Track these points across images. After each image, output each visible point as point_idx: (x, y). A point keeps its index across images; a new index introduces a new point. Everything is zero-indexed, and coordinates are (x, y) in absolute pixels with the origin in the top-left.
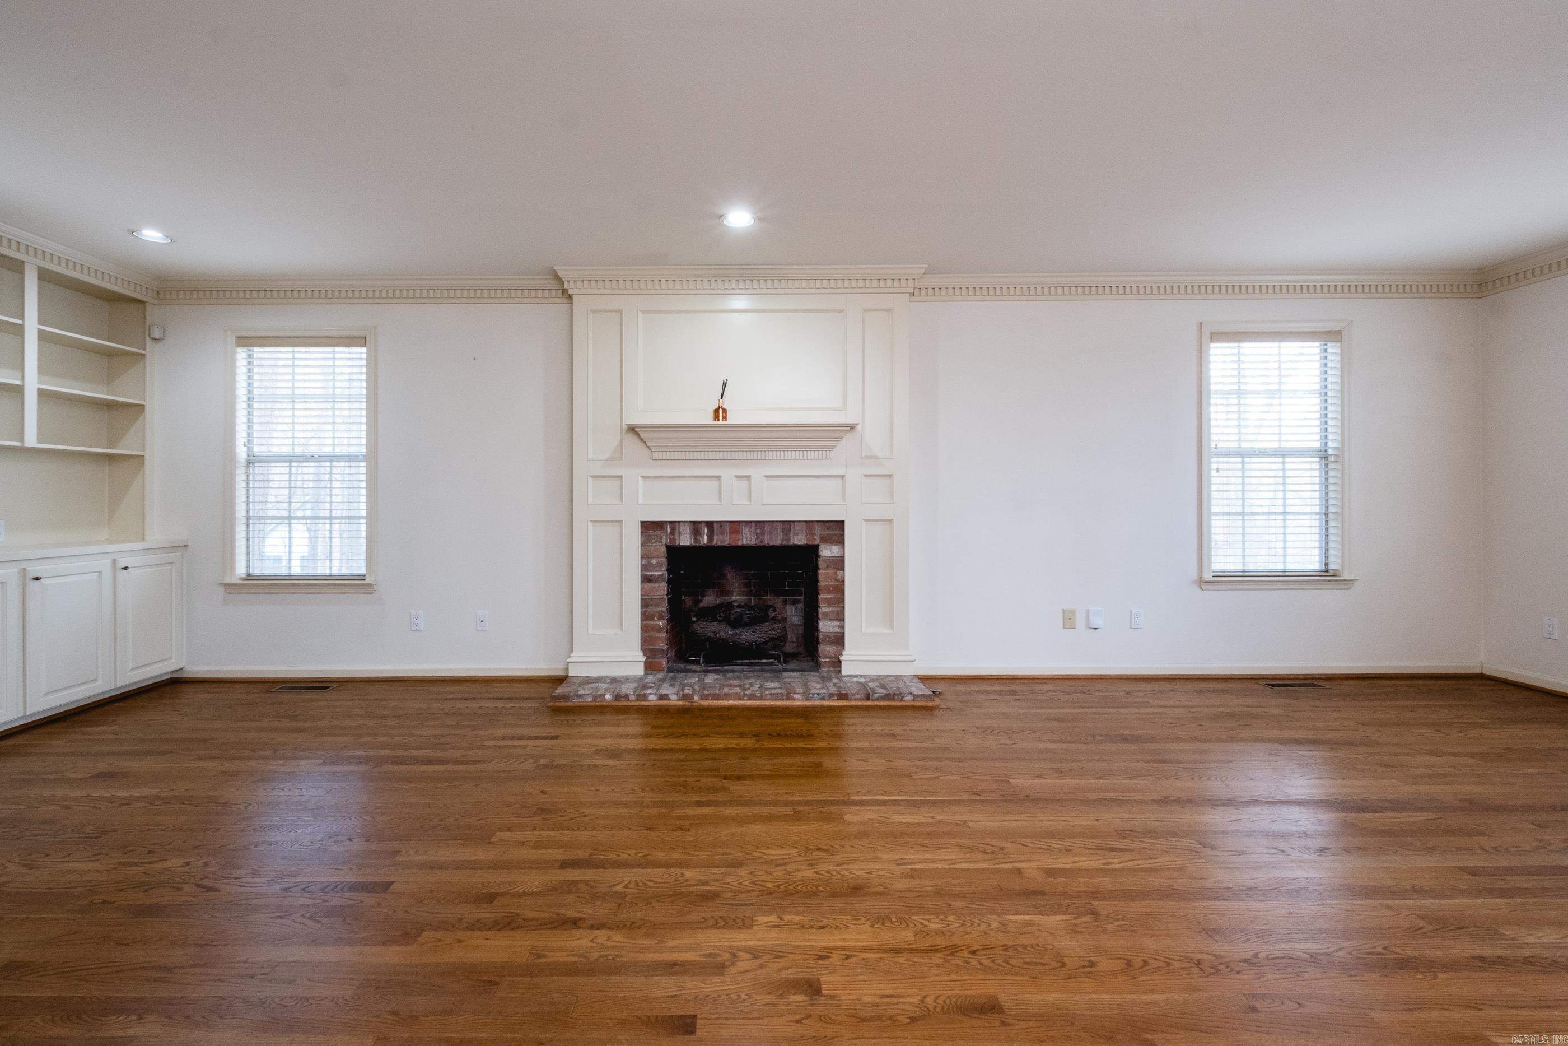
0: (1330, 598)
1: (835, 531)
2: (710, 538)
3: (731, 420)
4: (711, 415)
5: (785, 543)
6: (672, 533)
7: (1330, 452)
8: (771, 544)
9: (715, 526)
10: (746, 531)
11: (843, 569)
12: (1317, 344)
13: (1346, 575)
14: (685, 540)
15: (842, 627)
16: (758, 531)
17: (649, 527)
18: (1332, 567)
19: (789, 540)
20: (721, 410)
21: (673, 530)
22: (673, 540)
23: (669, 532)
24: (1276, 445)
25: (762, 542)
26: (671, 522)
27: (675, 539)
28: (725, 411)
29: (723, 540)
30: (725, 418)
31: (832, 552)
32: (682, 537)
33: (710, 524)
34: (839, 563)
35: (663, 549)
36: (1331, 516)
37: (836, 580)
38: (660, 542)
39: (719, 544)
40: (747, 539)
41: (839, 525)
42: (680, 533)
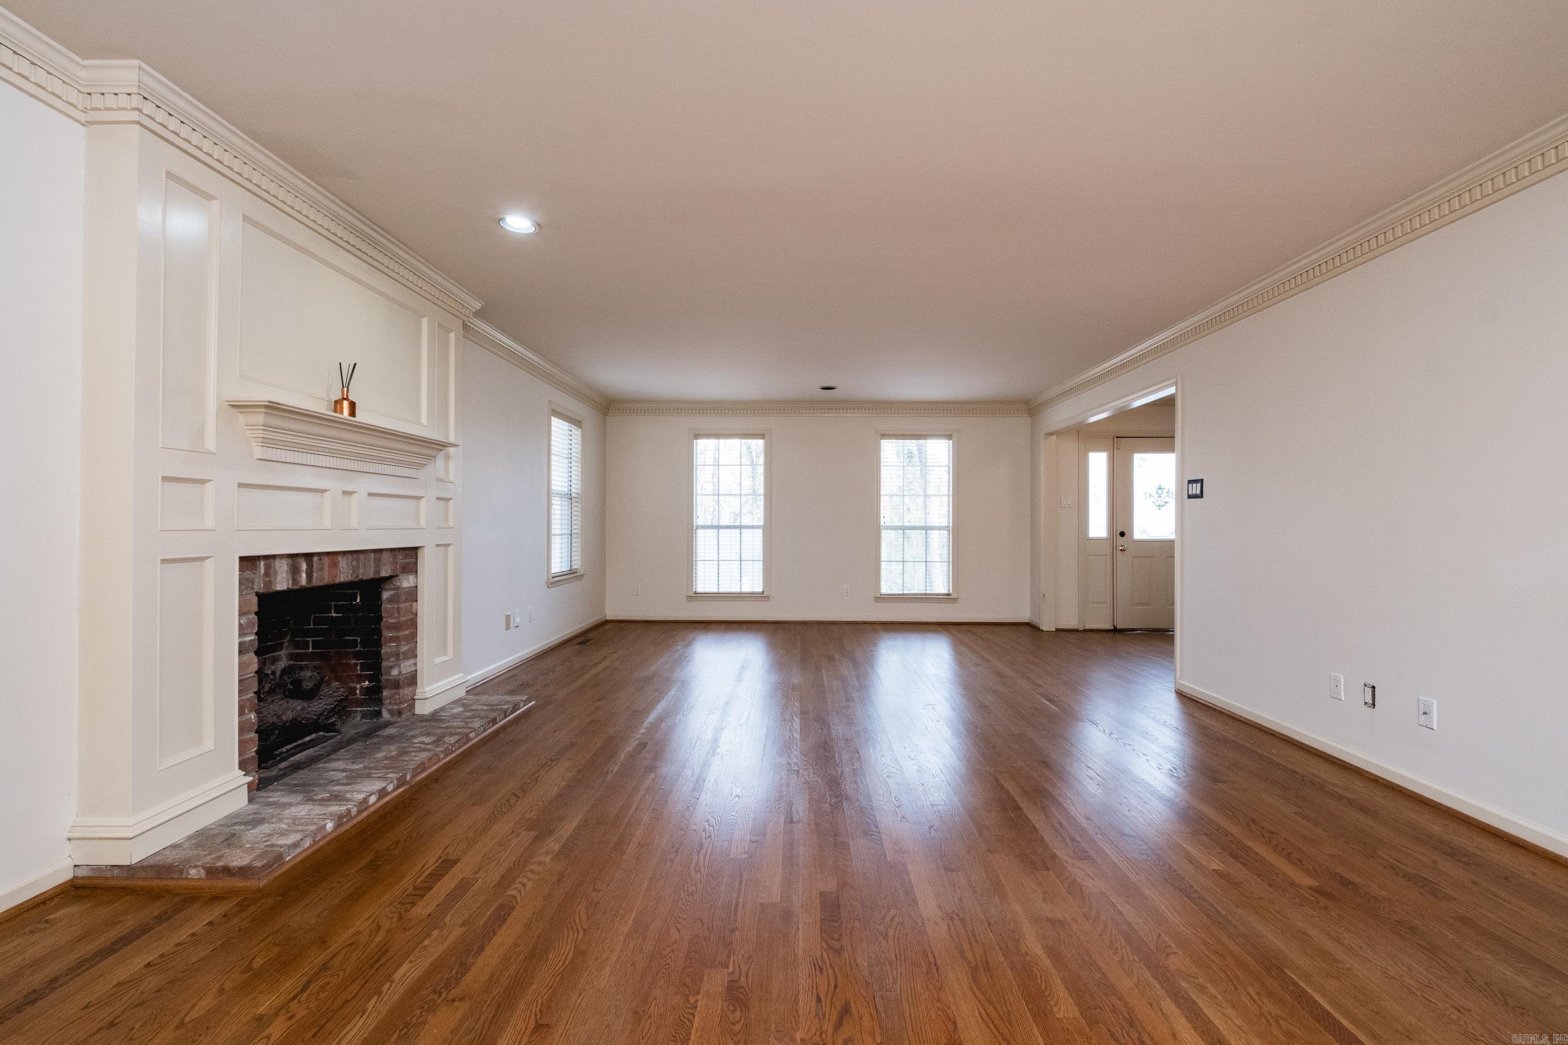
0: (575, 586)
1: (410, 557)
2: (309, 576)
3: (361, 417)
4: (333, 405)
6: (267, 574)
7: (573, 495)
8: (365, 578)
9: (313, 559)
10: (343, 563)
11: (416, 601)
12: (569, 426)
13: (581, 572)
14: (282, 583)
15: (415, 664)
16: (354, 563)
17: (248, 562)
18: (574, 567)
20: (345, 403)
21: (268, 568)
22: (268, 584)
23: (262, 571)
25: (357, 576)
26: (266, 557)
27: (270, 582)
28: (353, 405)
29: (322, 577)
30: (353, 413)
31: (410, 583)
32: (279, 579)
33: (308, 556)
34: (412, 595)
35: (255, 600)
36: (573, 536)
37: (412, 613)
38: (252, 588)
39: (319, 584)
40: (344, 573)
41: (413, 552)
42: (276, 573)
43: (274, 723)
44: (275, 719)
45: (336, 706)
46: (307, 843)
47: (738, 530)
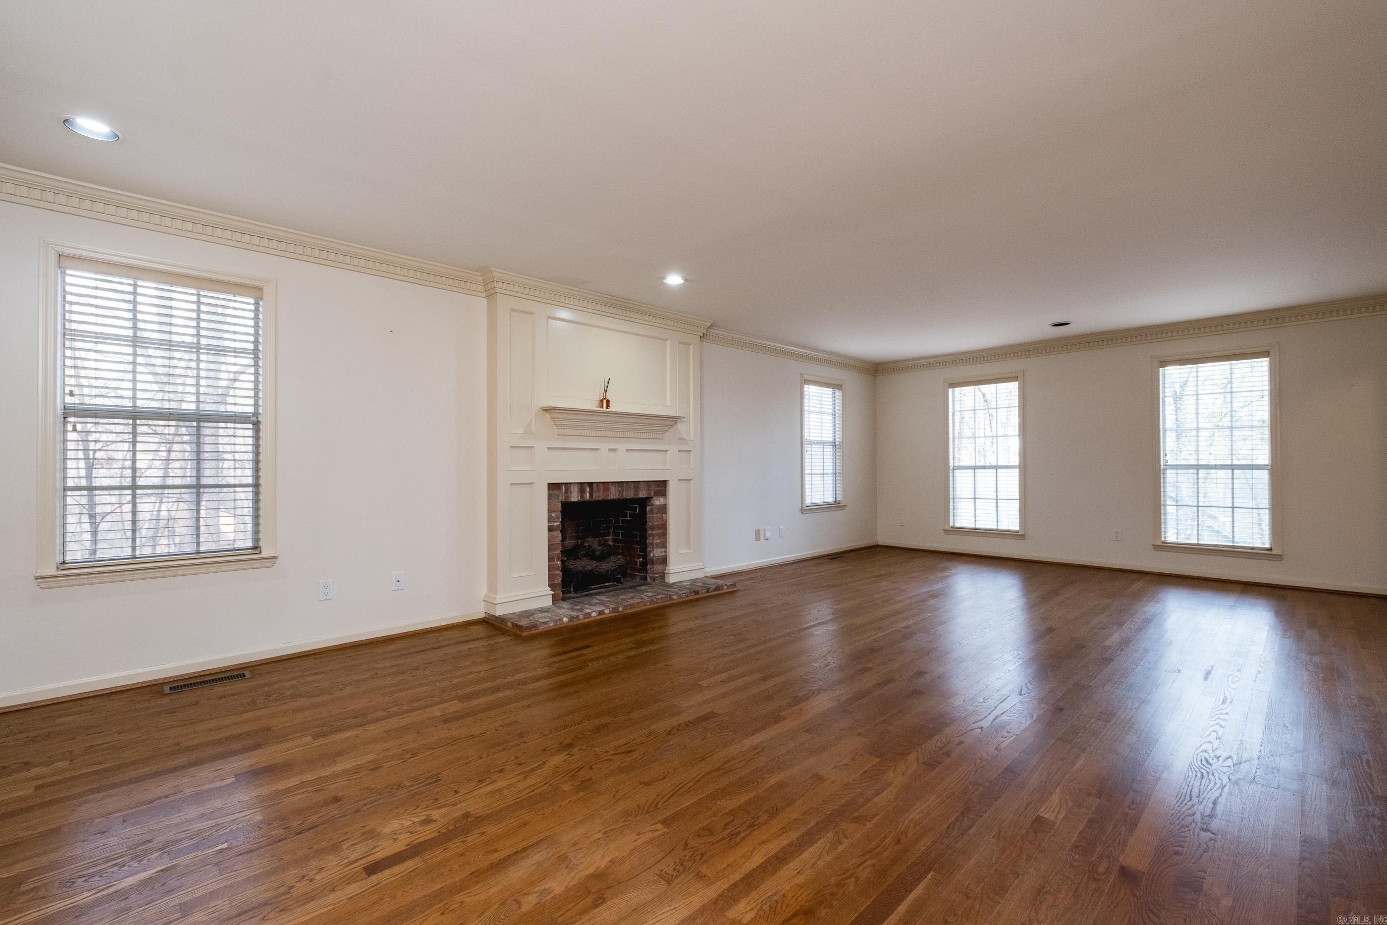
0: (839, 514)
1: (661, 487)
2: (591, 495)
3: (613, 408)
4: (597, 403)
5: (635, 497)
6: (566, 492)
7: (837, 443)
8: (627, 498)
9: (595, 485)
10: (612, 488)
11: (666, 513)
12: (831, 390)
13: (844, 503)
14: (575, 497)
15: (665, 552)
16: (620, 489)
17: (553, 487)
18: (838, 499)
19: (637, 494)
20: (605, 401)
21: (567, 489)
22: (567, 497)
23: (564, 491)
24: (819, 439)
25: (622, 496)
26: (565, 484)
27: (568, 497)
28: (608, 401)
29: (599, 496)
30: (608, 406)
31: (660, 502)
32: (573, 495)
33: (590, 484)
34: (663, 509)
35: (560, 505)
36: (837, 475)
37: (662, 520)
38: (558, 499)
39: (597, 499)
40: (613, 494)
41: (664, 483)
42: (571, 492)
43: (580, 571)
44: (581, 568)
45: (617, 568)
46: (552, 625)
47: (994, 471)
